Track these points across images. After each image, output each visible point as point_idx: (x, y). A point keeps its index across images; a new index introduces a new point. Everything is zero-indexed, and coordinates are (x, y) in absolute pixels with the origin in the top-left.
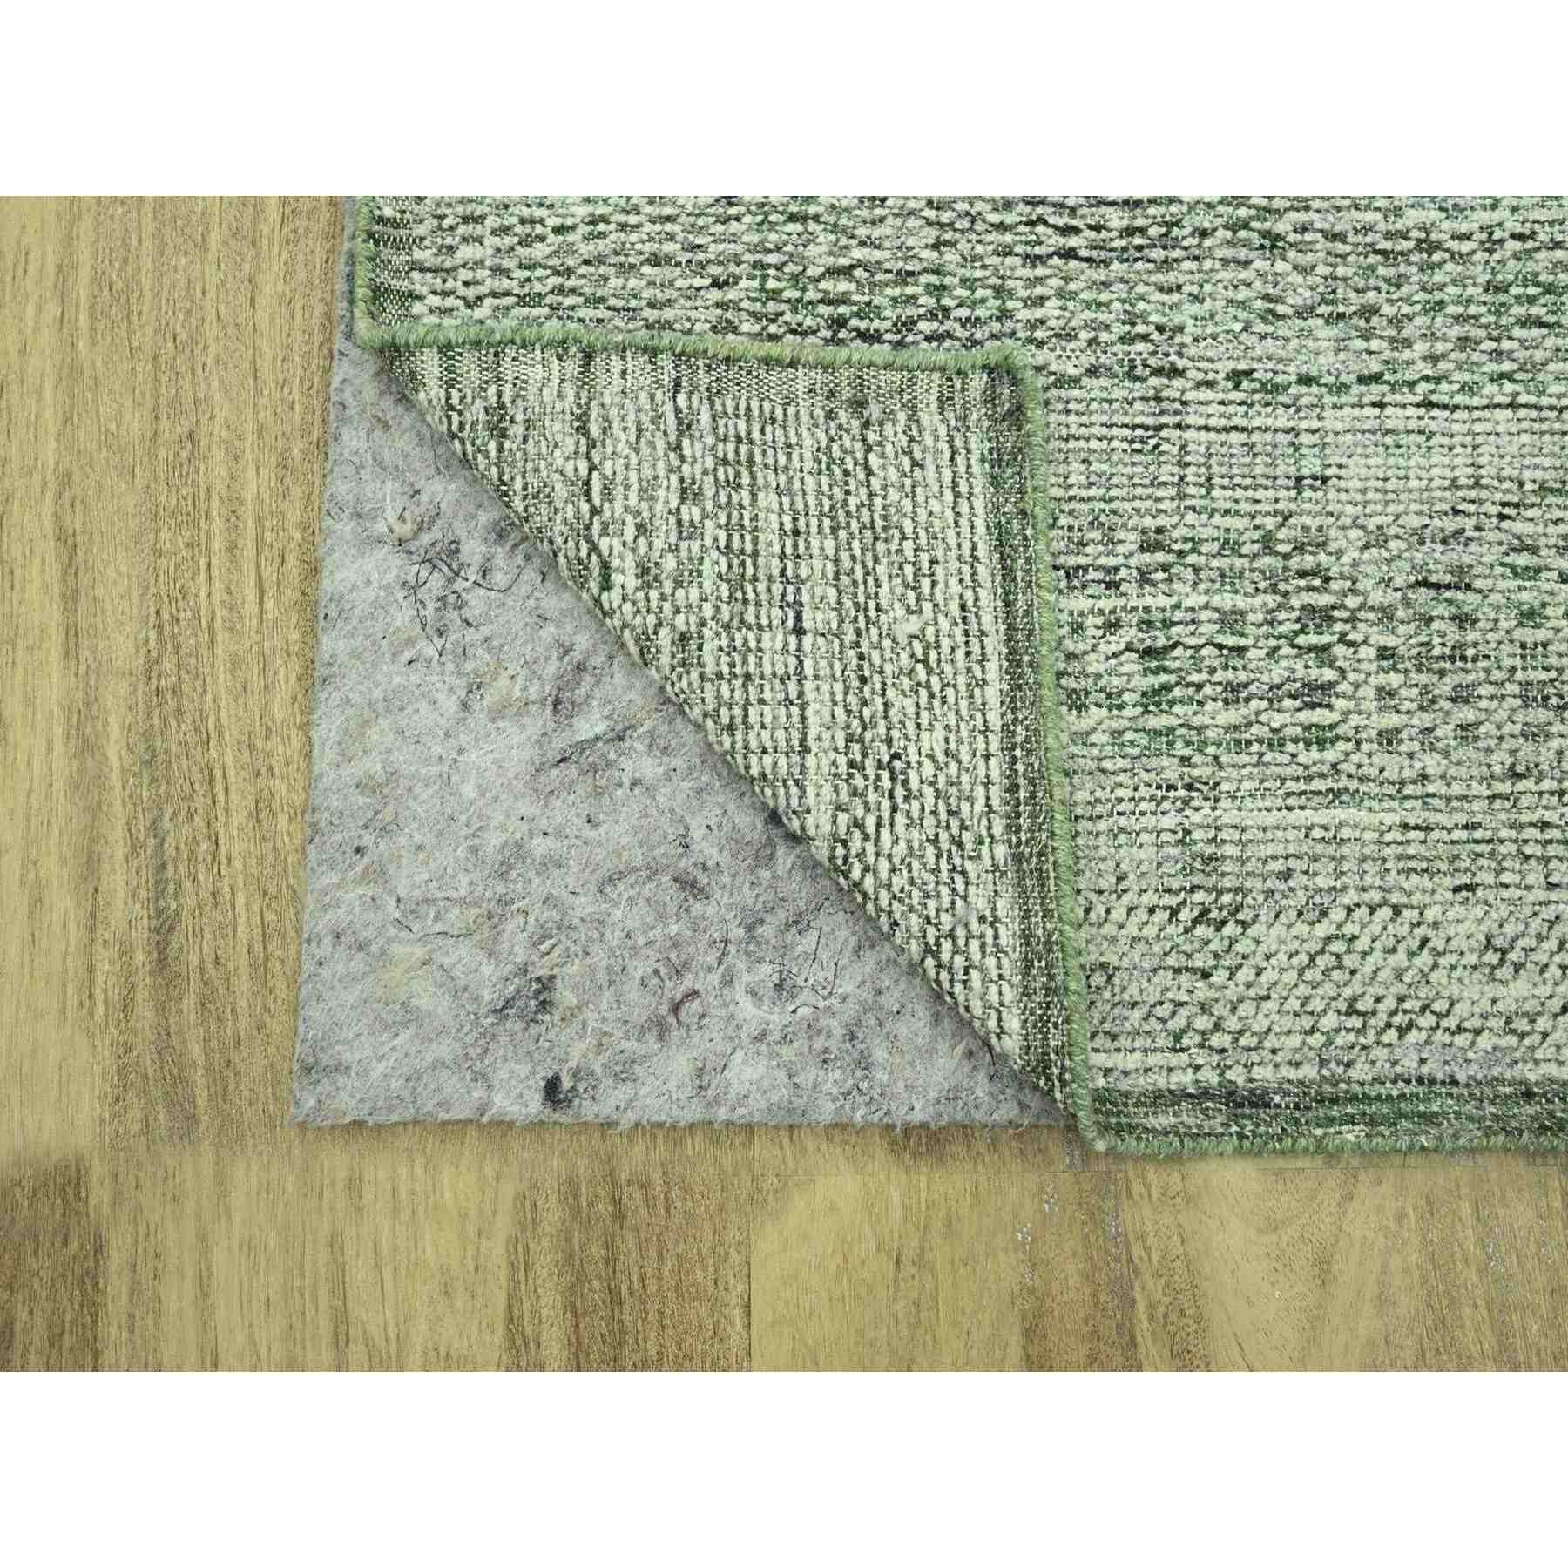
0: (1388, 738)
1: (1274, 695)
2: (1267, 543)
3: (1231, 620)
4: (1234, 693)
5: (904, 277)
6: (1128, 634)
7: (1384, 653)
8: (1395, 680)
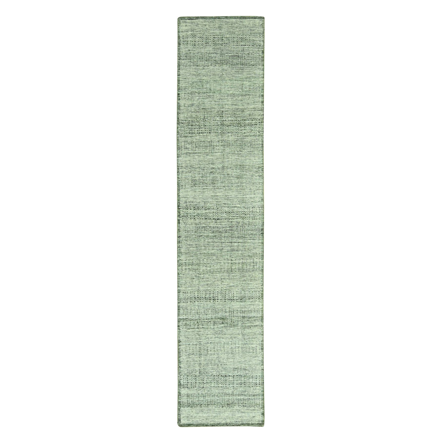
0: (210, 36)
1: (216, 37)
2: (216, 45)
3: (218, 41)
4: (218, 38)
5: (235, 59)
6: (224, 41)
7: (210, 40)
8: (210, 38)
